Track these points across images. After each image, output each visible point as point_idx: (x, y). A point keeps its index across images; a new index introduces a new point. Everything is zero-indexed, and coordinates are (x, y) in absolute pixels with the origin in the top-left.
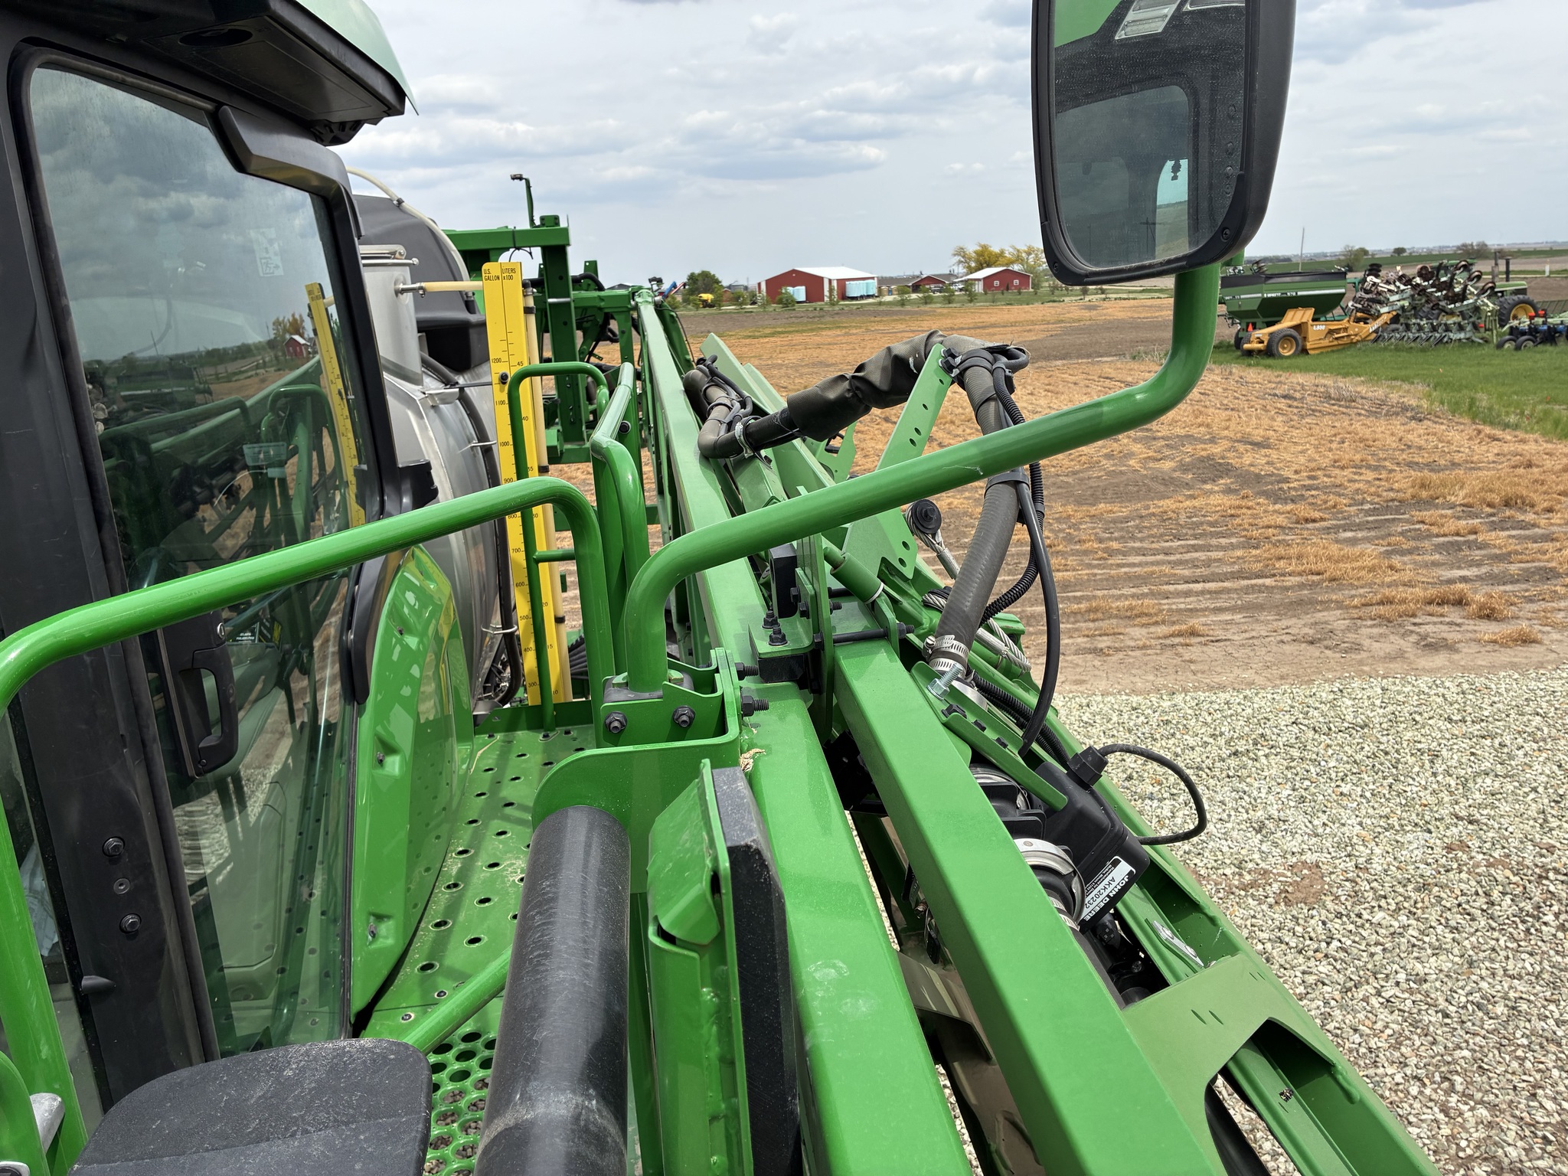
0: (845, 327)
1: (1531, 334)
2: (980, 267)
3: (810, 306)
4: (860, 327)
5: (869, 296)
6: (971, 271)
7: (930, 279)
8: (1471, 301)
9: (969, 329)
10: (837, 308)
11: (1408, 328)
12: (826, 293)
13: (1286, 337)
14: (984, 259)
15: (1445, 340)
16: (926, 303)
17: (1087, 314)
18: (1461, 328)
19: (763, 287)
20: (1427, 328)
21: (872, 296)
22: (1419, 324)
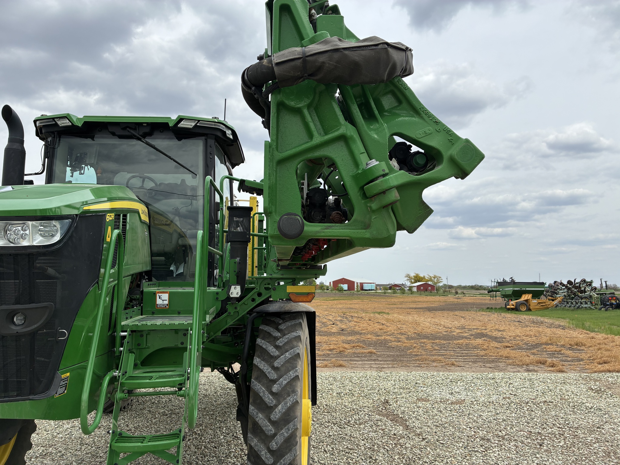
0: (362, 299)
1: (611, 305)
2: (416, 282)
3: (349, 292)
4: (368, 300)
5: (372, 290)
6: (412, 283)
7: (396, 285)
8: (588, 293)
9: (410, 302)
10: (359, 293)
11: (568, 303)
12: (356, 287)
13: (522, 304)
14: (417, 279)
15: (581, 307)
16: (394, 293)
17: (456, 300)
18: (586, 303)
19: (332, 284)
20: (574, 303)
21: (374, 290)
22: (571, 302)
